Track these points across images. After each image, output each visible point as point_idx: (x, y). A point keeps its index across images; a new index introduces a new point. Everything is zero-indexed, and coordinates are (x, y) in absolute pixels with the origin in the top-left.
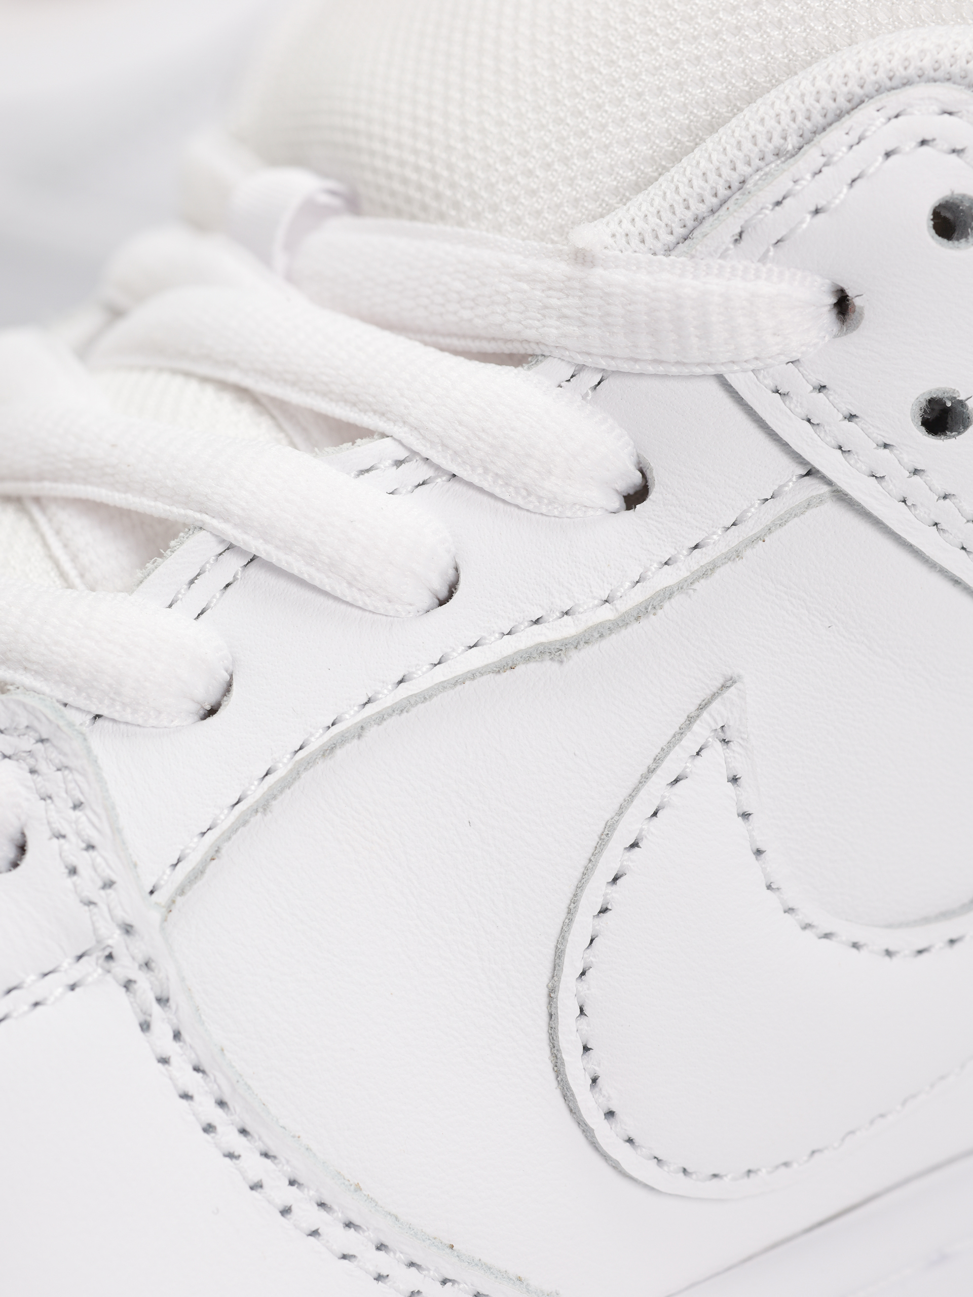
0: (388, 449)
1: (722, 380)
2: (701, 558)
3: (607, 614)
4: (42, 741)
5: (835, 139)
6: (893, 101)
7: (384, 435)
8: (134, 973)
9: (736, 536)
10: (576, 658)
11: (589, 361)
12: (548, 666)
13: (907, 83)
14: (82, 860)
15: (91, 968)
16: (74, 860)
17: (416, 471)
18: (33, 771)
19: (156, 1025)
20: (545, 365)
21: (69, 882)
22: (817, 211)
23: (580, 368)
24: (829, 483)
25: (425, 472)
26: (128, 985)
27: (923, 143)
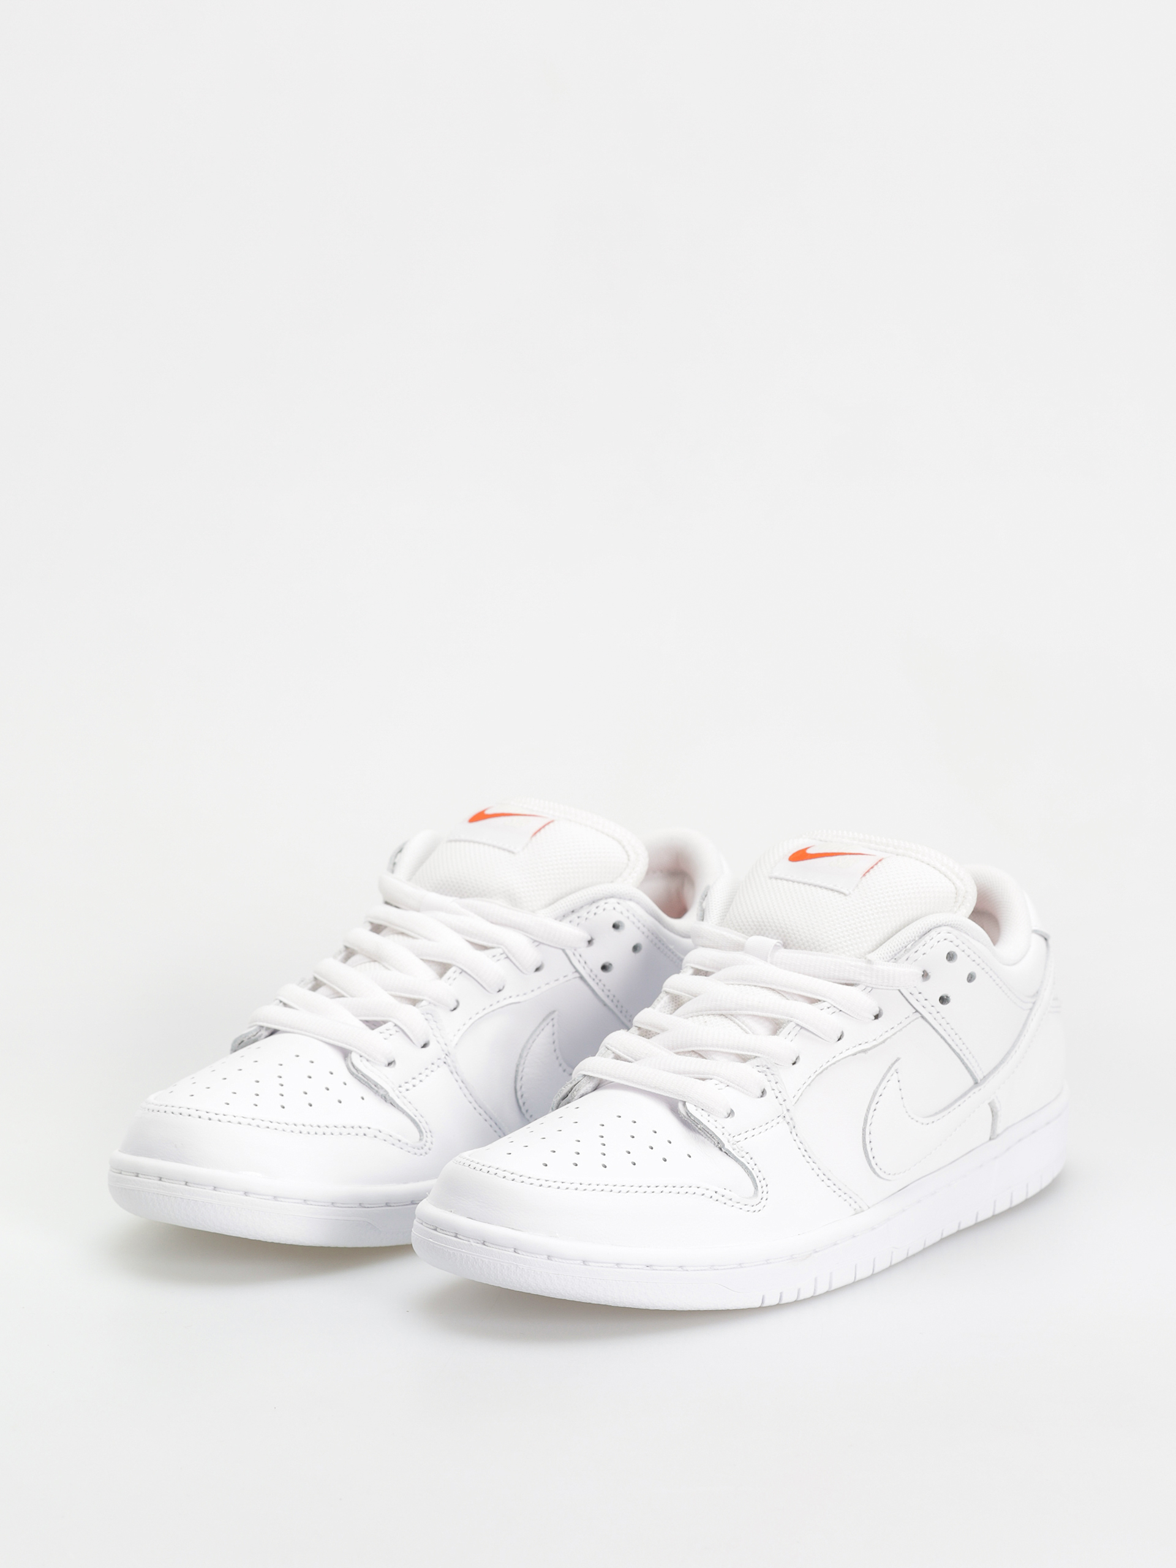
0: (825, 1005)
1: (899, 991)
2: (893, 1031)
3: (875, 1043)
4: (768, 1068)
5: (927, 938)
6: (938, 930)
7: (824, 1001)
8: (789, 1121)
9: (901, 1026)
10: (869, 1052)
11: (869, 985)
12: (863, 1054)
13: (940, 926)
14: (779, 1095)
15: (781, 1119)
16: (777, 1095)
17: (832, 1010)
18: (766, 1075)
19: (793, 1133)
20: (859, 986)
21: (776, 1099)
22: (924, 954)
23: (867, 987)
24: (921, 1014)
25: (835, 1009)
26: (788, 1123)
27: (945, 939)
